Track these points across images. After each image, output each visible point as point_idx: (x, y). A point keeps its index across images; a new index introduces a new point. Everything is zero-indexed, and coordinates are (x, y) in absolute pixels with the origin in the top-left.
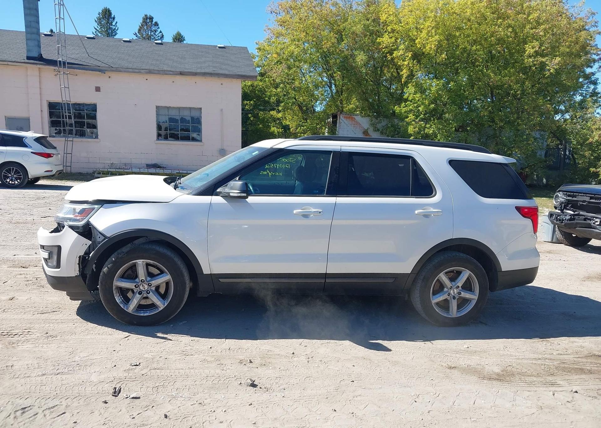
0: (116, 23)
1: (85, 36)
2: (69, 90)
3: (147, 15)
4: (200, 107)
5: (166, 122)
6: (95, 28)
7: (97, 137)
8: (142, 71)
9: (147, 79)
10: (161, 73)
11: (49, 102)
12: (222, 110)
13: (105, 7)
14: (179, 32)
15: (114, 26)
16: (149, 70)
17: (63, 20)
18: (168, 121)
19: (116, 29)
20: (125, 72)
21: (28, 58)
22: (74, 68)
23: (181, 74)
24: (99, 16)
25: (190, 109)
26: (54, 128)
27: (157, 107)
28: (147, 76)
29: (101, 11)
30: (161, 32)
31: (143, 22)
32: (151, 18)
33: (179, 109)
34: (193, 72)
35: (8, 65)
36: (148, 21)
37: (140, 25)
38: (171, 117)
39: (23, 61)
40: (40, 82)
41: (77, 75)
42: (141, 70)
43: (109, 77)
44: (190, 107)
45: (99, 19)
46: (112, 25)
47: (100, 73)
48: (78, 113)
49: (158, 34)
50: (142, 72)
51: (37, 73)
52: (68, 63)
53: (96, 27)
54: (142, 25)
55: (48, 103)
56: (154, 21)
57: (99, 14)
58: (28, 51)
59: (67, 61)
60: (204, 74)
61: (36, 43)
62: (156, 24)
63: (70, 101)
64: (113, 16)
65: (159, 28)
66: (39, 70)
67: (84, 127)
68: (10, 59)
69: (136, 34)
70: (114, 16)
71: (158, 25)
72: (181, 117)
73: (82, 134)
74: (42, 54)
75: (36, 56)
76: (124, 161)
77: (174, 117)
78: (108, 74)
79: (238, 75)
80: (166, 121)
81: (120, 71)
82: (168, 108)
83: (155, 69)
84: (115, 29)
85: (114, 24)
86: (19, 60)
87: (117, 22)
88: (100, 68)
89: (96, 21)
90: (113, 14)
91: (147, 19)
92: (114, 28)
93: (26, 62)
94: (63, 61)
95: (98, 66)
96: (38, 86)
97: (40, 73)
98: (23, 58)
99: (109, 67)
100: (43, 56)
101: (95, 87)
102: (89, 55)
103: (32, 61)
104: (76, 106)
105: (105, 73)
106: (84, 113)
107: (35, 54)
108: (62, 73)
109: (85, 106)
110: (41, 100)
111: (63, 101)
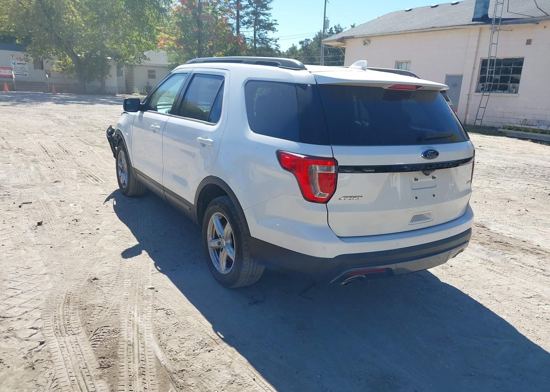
2: (497, 46)
7: (516, 92)
11: (483, 59)
22: (507, 24)
26: (482, 84)
35: (455, 29)
39: (468, 23)
40: (479, 41)
41: (512, 30)
43: (545, 27)
47: (533, 24)
48: (506, 68)
51: (478, 33)
52: (503, 20)
55: (482, 60)
58: (475, 13)
61: (483, 4)
63: (496, 57)
66: (480, 30)
67: (508, 82)
73: (504, 89)
76: (538, 118)
86: (465, 24)
93: (471, 23)
94: (496, 19)
95: (533, 17)
96: (476, 45)
97: (480, 33)
98: (469, 20)
99: (544, 16)
100: (489, 16)
101: (526, 41)
102: (537, 7)
103: (475, 22)
104: (505, 61)
105: (538, 24)
106: (511, 68)
107: (480, 16)
108: (493, 30)
109: (513, 61)
110: (476, 58)
111: (489, 57)
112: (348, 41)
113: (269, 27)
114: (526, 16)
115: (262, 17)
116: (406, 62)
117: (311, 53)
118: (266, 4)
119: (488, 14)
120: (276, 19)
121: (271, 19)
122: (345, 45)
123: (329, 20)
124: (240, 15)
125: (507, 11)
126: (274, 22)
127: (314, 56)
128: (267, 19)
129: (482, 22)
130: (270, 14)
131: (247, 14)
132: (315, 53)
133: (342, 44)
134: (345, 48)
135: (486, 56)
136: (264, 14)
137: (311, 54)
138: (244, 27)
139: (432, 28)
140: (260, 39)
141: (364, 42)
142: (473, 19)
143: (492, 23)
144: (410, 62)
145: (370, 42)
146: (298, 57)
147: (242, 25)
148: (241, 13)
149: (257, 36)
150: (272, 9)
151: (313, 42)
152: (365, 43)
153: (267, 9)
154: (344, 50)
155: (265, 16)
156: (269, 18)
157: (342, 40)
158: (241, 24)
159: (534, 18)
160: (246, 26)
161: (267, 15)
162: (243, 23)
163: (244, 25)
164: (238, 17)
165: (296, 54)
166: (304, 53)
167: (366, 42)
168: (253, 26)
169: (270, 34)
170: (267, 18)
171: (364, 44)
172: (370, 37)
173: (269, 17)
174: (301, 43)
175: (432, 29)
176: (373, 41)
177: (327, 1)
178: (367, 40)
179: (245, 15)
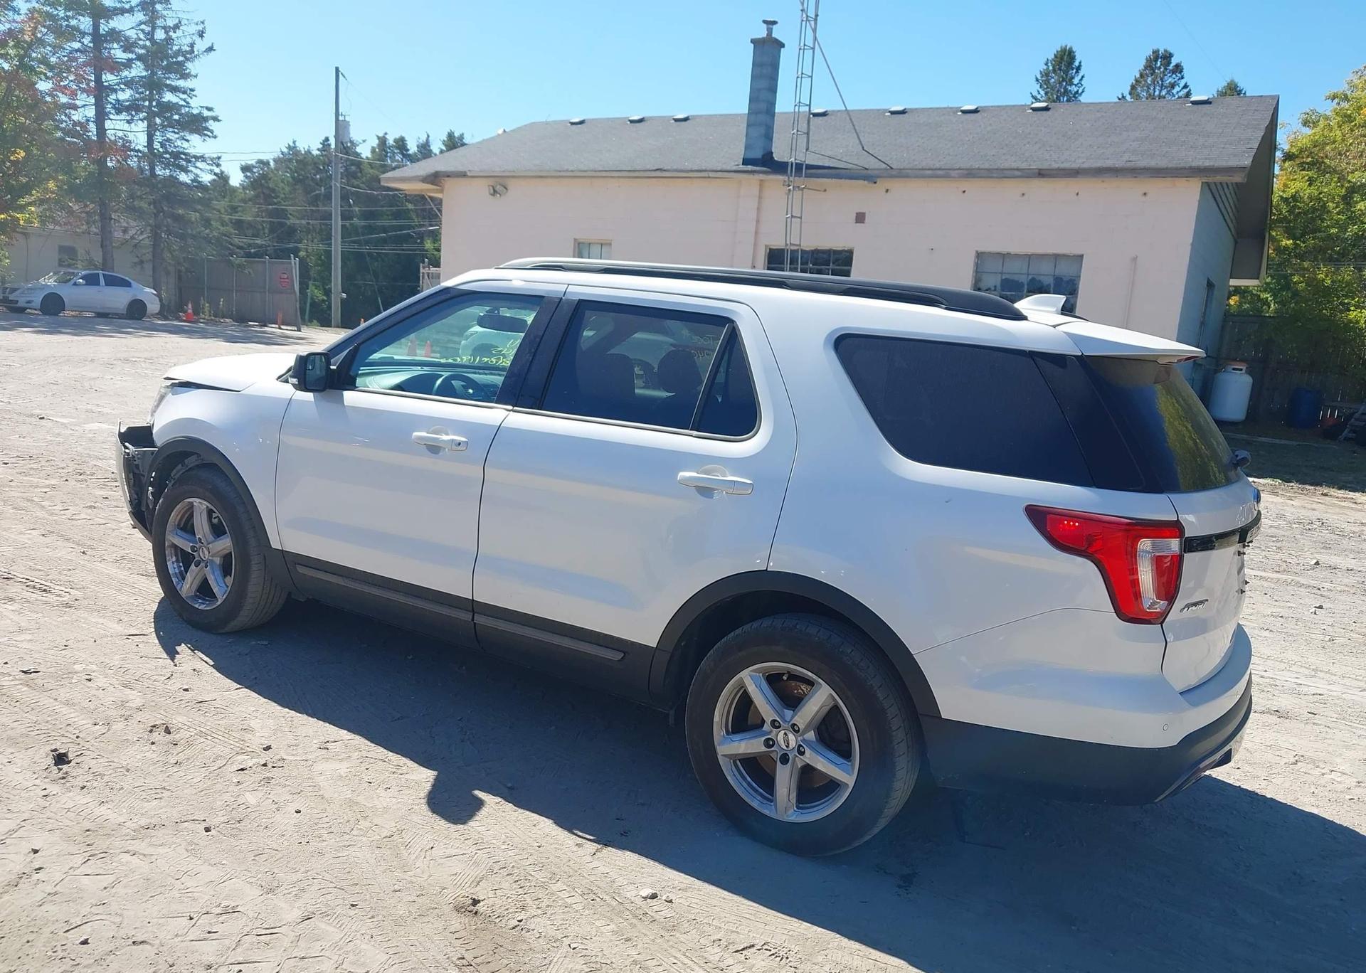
0: (1081, 80)
1: (885, 111)
2: (801, 222)
3: (1158, 51)
4: (1079, 252)
5: (995, 290)
6: (1032, 96)
8: (953, 173)
9: (964, 192)
10: (995, 175)
11: (770, 249)
12: (1135, 259)
13: (1064, 45)
14: (1232, 81)
15: (1076, 85)
16: (968, 169)
17: (810, 79)
18: (999, 287)
19: (1080, 91)
20: (917, 177)
21: (745, 162)
22: (816, 176)
23: (1040, 174)
24: (1045, 67)
25: (1057, 257)
27: (979, 255)
28: (965, 184)
29: (1051, 56)
30: (1186, 86)
31: (1146, 68)
32: (1167, 57)
33: (1029, 258)
34: (1072, 170)
35: (709, 177)
36: (1159, 64)
37: (1138, 76)
38: (1008, 276)
39: (735, 168)
40: (759, 209)
41: (825, 190)
42: (951, 171)
43: (887, 191)
44: (1055, 252)
45: (1046, 74)
46: (1072, 84)
47: (866, 182)
49: (1178, 92)
50: (953, 175)
51: (756, 191)
52: (809, 167)
53: (1035, 94)
54: (1142, 75)
55: (768, 251)
56: (1174, 61)
57: (1046, 64)
58: (748, 147)
59: (807, 163)
60: (1099, 172)
61: (762, 130)
62: (1178, 69)
63: (800, 245)
64: (1077, 64)
65: (1182, 78)
66: (760, 185)
68: (710, 167)
69: (1123, 97)
70: (1080, 63)
71: (1181, 72)
72: (1030, 277)
74: (772, 153)
75: (758, 157)
77: (1016, 278)
78: (882, 184)
79: (1191, 168)
80: (995, 287)
81: (907, 176)
82: (1004, 257)
83: (982, 167)
84: (1077, 92)
85: (1076, 81)
86: (729, 168)
87: (1083, 77)
88: (869, 172)
89: (1037, 80)
90: (1079, 57)
91: (1156, 61)
92: (1076, 90)
93: (740, 169)
94: (796, 164)
95: (866, 169)
96: (755, 216)
97: (761, 191)
98: (736, 162)
99: (886, 169)
100: (774, 155)
101: (855, 215)
102: (863, 148)
103: (750, 168)
104: (815, 255)
105: (875, 183)
106: (829, 269)
107: (758, 154)
108: (791, 187)
109: (832, 256)
110: (755, 245)
111: (786, 245)
112: (449, 184)
113: (197, 124)
114: (851, 165)
115: (169, 97)
116: (598, 243)
117: (277, 197)
118: (181, 64)
119: (773, 151)
120: (210, 106)
121: (195, 103)
122: (442, 191)
123: (349, 122)
124: (105, 84)
125: (807, 150)
126: (206, 113)
127: (284, 206)
128: (182, 103)
129: (765, 169)
130: (192, 90)
131: (129, 83)
132: (285, 199)
133: (434, 190)
134: (441, 200)
135: (778, 243)
136: (174, 90)
137: (275, 200)
138: (118, 117)
139: (657, 170)
140: (166, 152)
141: (491, 188)
142: (743, 159)
143: (789, 172)
144: (610, 244)
145: (506, 189)
146: (239, 206)
147: (113, 111)
148: (108, 78)
149: (157, 145)
150: (196, 76)
151: (275, 169)
152: (495, 191)
153: (185, 76)
154: (439, 203)
155: (178, 94)
156: (189, 100)
157: (435, 178)
158: (109, 108)
159: (866, 171)
160: (124, 116)
161: (184, 92)
162: (114, 107)
163: (119, 112)
164: (101, 92)
165: (231, 196)
166: (257, 196)
167: (498, 188)
168: (145, 119)
169: (195, 144)
170: (185, 100)
171: (492, 191)
172: (508, 177)
173: (191, 98)
174: (245, 169)
175: (658, 174)
176: (516, 189)
177: (342, 74)
178: (499, 185)
179: (123, 86)
